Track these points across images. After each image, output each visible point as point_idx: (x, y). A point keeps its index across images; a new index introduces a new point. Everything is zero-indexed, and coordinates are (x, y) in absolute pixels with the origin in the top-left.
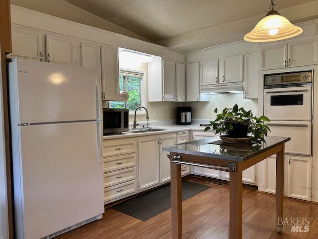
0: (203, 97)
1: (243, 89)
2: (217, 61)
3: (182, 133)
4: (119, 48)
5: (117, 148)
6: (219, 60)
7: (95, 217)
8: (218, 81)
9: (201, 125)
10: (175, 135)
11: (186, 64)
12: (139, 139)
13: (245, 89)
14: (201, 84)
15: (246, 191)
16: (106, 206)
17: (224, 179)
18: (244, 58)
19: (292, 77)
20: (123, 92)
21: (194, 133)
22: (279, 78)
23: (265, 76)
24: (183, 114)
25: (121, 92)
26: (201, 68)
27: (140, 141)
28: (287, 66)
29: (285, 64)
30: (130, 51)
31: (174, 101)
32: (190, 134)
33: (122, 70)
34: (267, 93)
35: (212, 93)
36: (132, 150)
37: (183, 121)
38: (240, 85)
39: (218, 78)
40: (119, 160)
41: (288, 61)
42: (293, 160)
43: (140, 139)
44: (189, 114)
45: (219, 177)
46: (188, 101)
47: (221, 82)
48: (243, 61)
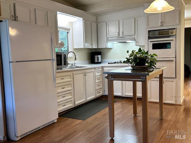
0: (109, 45)
1: (135, 40)
2: (118, 22)
3: (98, 68)
4: (57, 12)
5: (62, 78)
6: (119, 21)
7: (53, 121)
8: (119, 35)
9: (109, 63)
10: (94, 70)
11: (97, 23)
12: (73, 72)
13: (136, 40)
14: (108, 36)
15: (139, 102)
16: (59, 114)
17: (125, 96)
18: (135, 20)
19: (164, 32)
20: (61, 42)
21: (105, 69)
22: (157, 33)
23: (149, 31)
24: (96, 56)
25: (60, 42)
26: (107, 26)
27: (74, 74)
28: (162, 25)
29: (160, 24)
30: (63, 14)
31: (91, 47)
32: (102, 69)
33: (60, 27)
34: (150, 42)
35: (115, 42)
36: (70, 80)
37: (96, 61)
38: (133, 37)
39: (119, 33)
40: (63, 86)
41: (162, 22)
42: (166, 81)
43: (75, 73)
44: (99, 56)
45: (121, 95)
46: (99, 48)
47: (121, 35)
48: (135, 22)
